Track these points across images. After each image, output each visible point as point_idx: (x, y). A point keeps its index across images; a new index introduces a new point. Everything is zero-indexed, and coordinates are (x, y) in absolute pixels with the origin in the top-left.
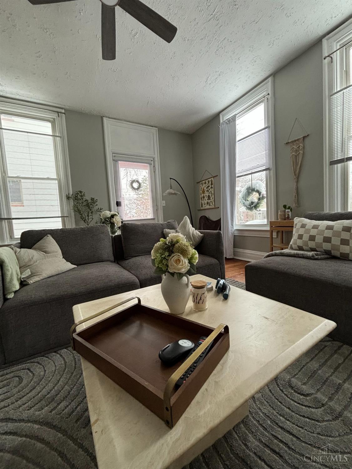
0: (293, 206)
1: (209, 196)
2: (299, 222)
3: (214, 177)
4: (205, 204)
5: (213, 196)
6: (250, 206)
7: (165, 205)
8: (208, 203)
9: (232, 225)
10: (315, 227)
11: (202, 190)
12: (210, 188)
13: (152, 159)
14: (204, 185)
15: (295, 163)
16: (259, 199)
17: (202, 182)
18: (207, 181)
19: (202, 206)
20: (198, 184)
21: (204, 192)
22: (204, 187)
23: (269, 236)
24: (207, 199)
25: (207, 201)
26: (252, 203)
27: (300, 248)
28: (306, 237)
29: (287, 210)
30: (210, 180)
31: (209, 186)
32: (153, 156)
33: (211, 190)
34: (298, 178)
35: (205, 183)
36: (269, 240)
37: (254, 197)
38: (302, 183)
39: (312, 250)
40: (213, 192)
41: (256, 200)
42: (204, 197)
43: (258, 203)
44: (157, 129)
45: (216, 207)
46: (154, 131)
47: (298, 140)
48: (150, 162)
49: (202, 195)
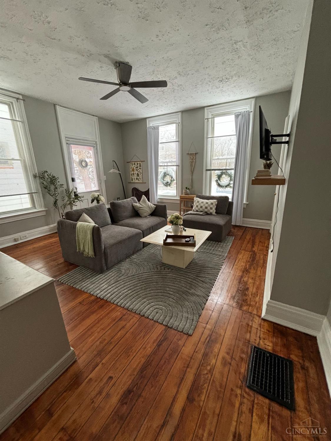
0: (190, 188)
1: (138, 174)
2: (197, 200)
3: (142, 161)
4: (135, 179)
5: (141, 175)
6: (166, 184)
7: (106, 179)
8: (137, 179)
9: (157, 195)
10: (202, 202)
11: (132, 168)
12: (139, 168)
13: (95, 143)
14: (134, 165)
15: (191, 165)
16: (171, 181)
17: (132, 163)
18: (136, 163)
19: (132, 180)
20: (129, 163)
21: (133, 170)
22: (134, 167)
23: (179, 203)
24: (136, 176)
25: (136, 177)
26: (168, 182)
27: (197, 211)
28: (199, 207)
29: (187, 190)
30: (138, 162)
31: (138, 167)
32: (96, 140)
33: (139, 170)
34: (192, 173)
35: (134, 164)
36: (179, 205)
37: (168, 179)
38: (194, 177)
39: (201, 212)
40: (141, 172)
41: (169, 181)
42: (133, 174)
43: (171, 183)
44: (97, 118)
45: (144, 182)
46: (95, 119)
47: (193, 154)
48: (94, 145)
49: (132, 172)
